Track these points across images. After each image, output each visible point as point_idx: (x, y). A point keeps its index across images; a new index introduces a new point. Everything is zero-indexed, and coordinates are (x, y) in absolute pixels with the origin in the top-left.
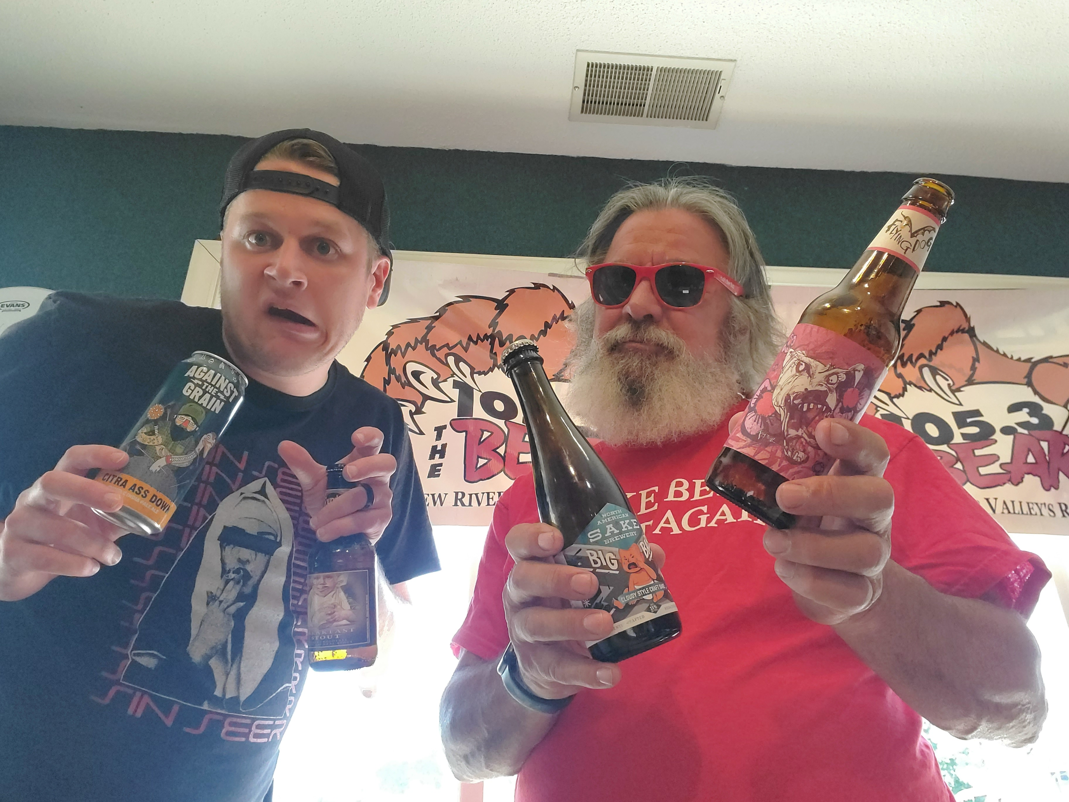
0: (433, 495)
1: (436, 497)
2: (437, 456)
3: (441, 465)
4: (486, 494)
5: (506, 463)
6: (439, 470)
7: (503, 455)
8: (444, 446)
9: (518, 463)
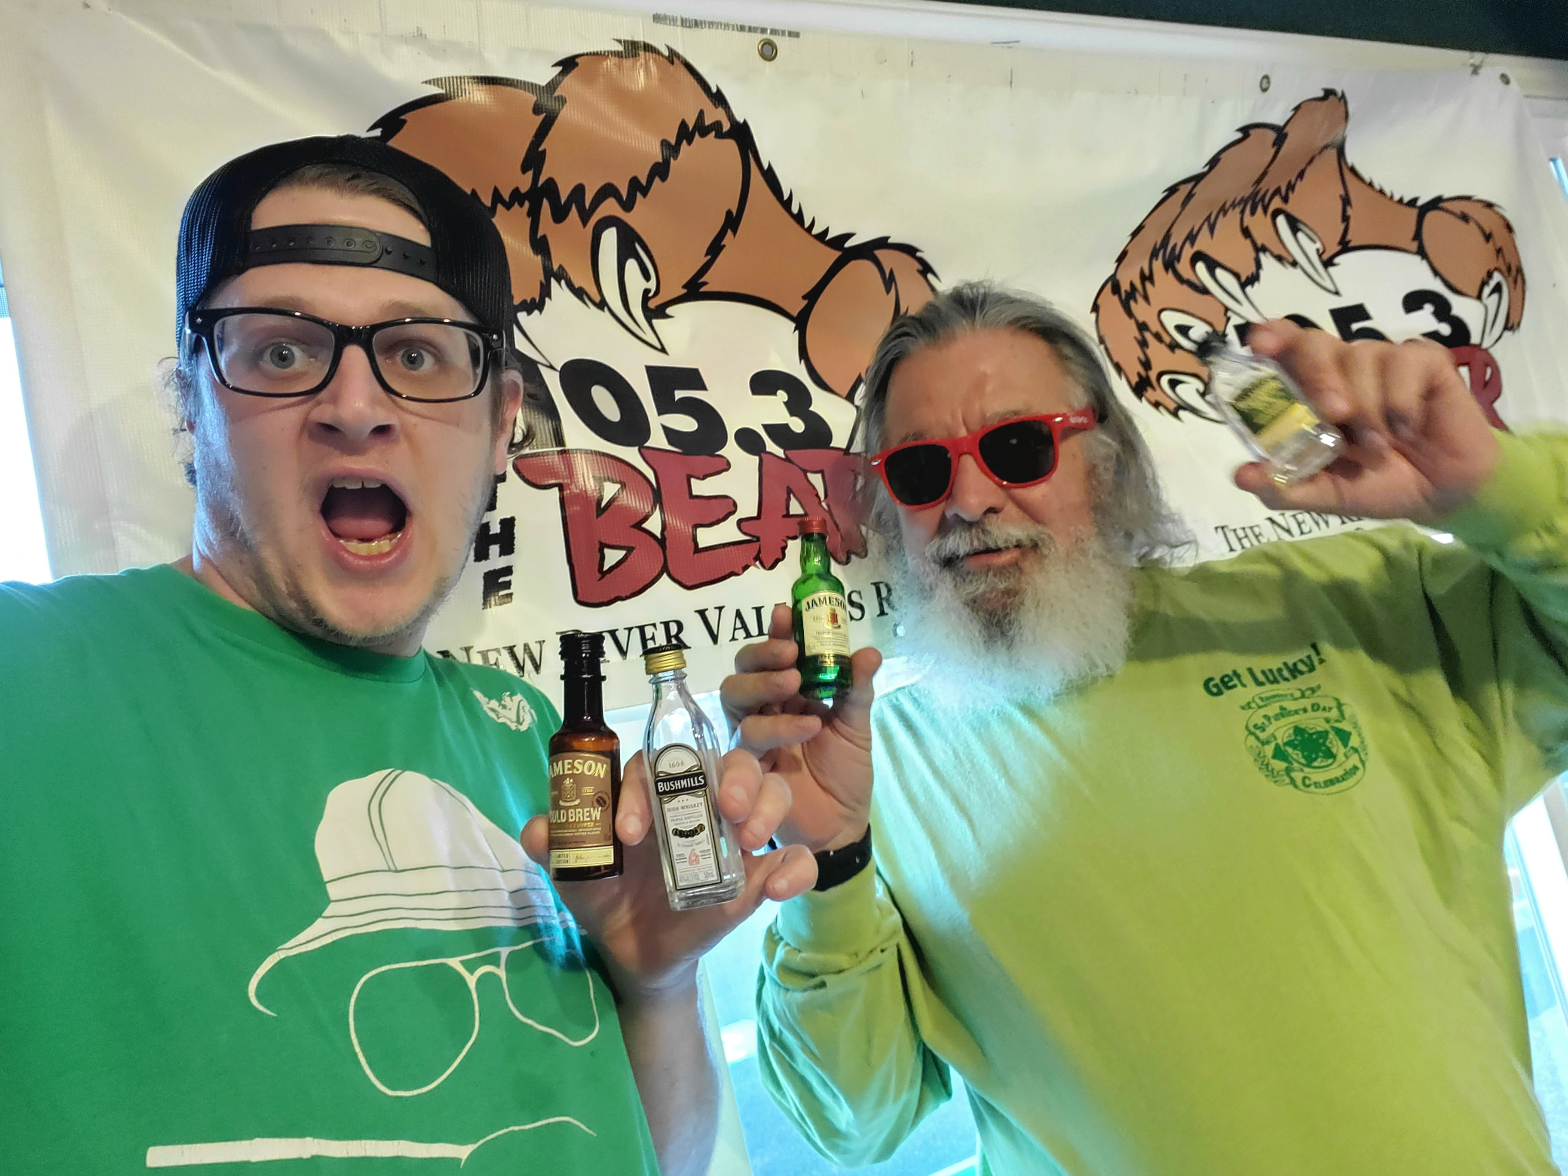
0: (511, 650)
1: (519, 652)
2: (494, 549)
3: (508, 571)
4: (636, 633)
5: (668, 551)
6: (508, 585)
7: (659, 535)
8: (508, 524)
9: (697, 550)
